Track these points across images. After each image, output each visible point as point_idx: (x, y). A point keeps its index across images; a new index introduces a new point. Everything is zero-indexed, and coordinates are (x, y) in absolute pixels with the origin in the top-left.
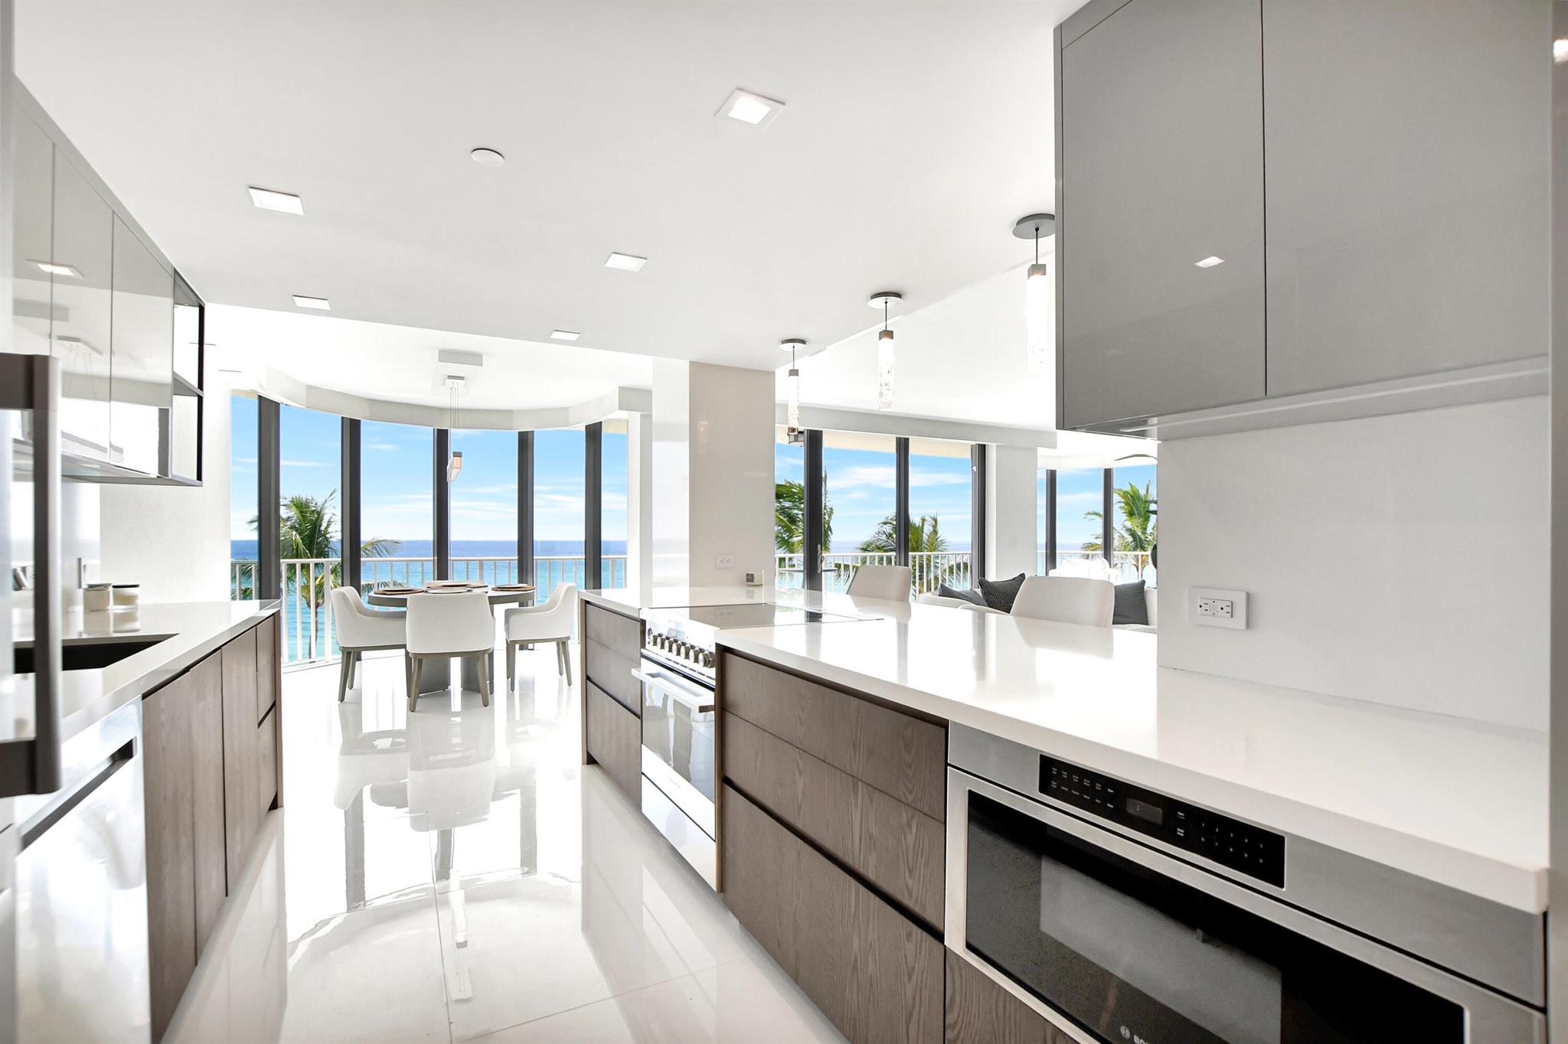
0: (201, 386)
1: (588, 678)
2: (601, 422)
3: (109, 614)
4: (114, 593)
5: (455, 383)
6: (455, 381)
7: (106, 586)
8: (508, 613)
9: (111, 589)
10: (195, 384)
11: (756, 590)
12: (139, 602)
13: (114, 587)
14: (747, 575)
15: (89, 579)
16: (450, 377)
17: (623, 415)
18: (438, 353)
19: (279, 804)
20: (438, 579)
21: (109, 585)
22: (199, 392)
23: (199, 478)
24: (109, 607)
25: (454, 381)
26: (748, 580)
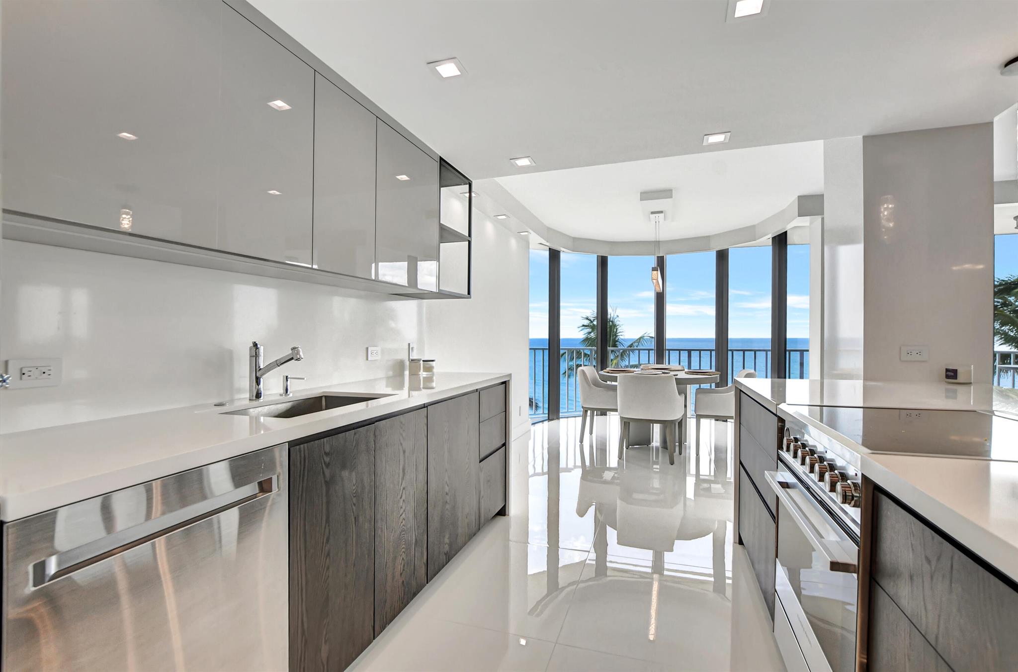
0: (470, 235)
1: (741, 463)
2: (786, 232)
3: (420, 377)
4: (423, 365)
5: (657, 217)
6: (657, 215)
7: (419, 360)
8: (699, 391)
9: (422, 362)
10: (467, 235)
11: (960, 389)
12: (435, 370)
13: (423, 361)
14: (947, 370)
15: (414, 356)
16: (653, 213)
17: (805, 221)
18: (639, 194)
19: (507, 513)
20: (657, 364)
21: (421, 359)
22: (469, 239)
23: (469, 293)
24: (420, 373)
25: (655, 215)
26: (947, 377)
